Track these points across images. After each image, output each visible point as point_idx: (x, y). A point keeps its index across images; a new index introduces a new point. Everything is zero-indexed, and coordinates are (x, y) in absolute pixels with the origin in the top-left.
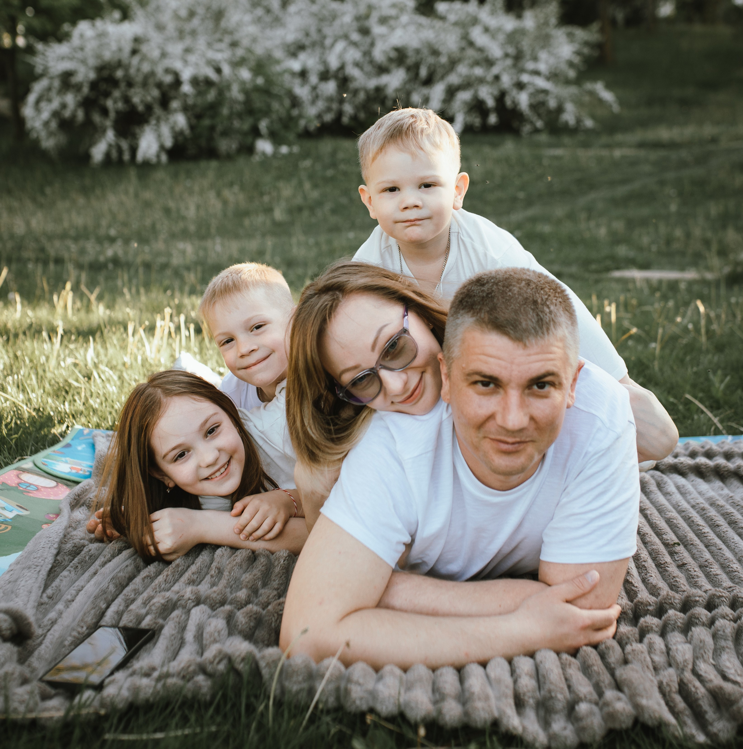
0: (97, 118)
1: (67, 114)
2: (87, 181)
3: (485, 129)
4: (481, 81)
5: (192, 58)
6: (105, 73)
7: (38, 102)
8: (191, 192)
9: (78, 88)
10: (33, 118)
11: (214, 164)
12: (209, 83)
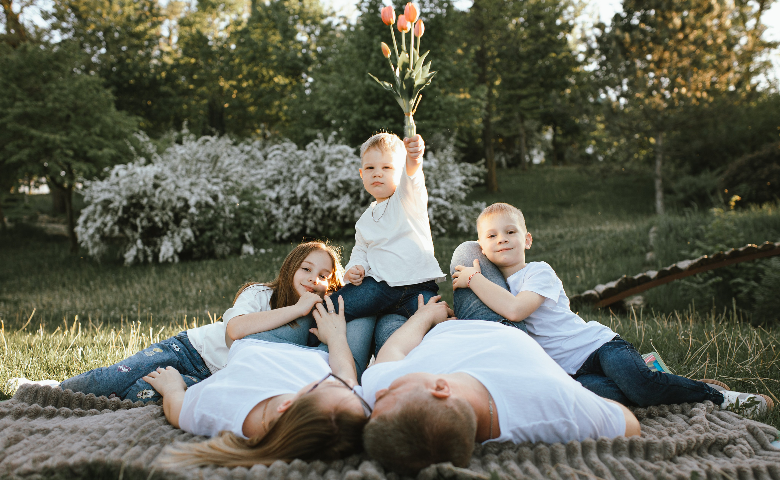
1: (107, 230)
2: (121, 276)
5: (196, 190)
6: (134, 201)
7: (85, 222)
8: (194, 281)
9: (114, 212)
10: (83, 234)
12: (208, 205)
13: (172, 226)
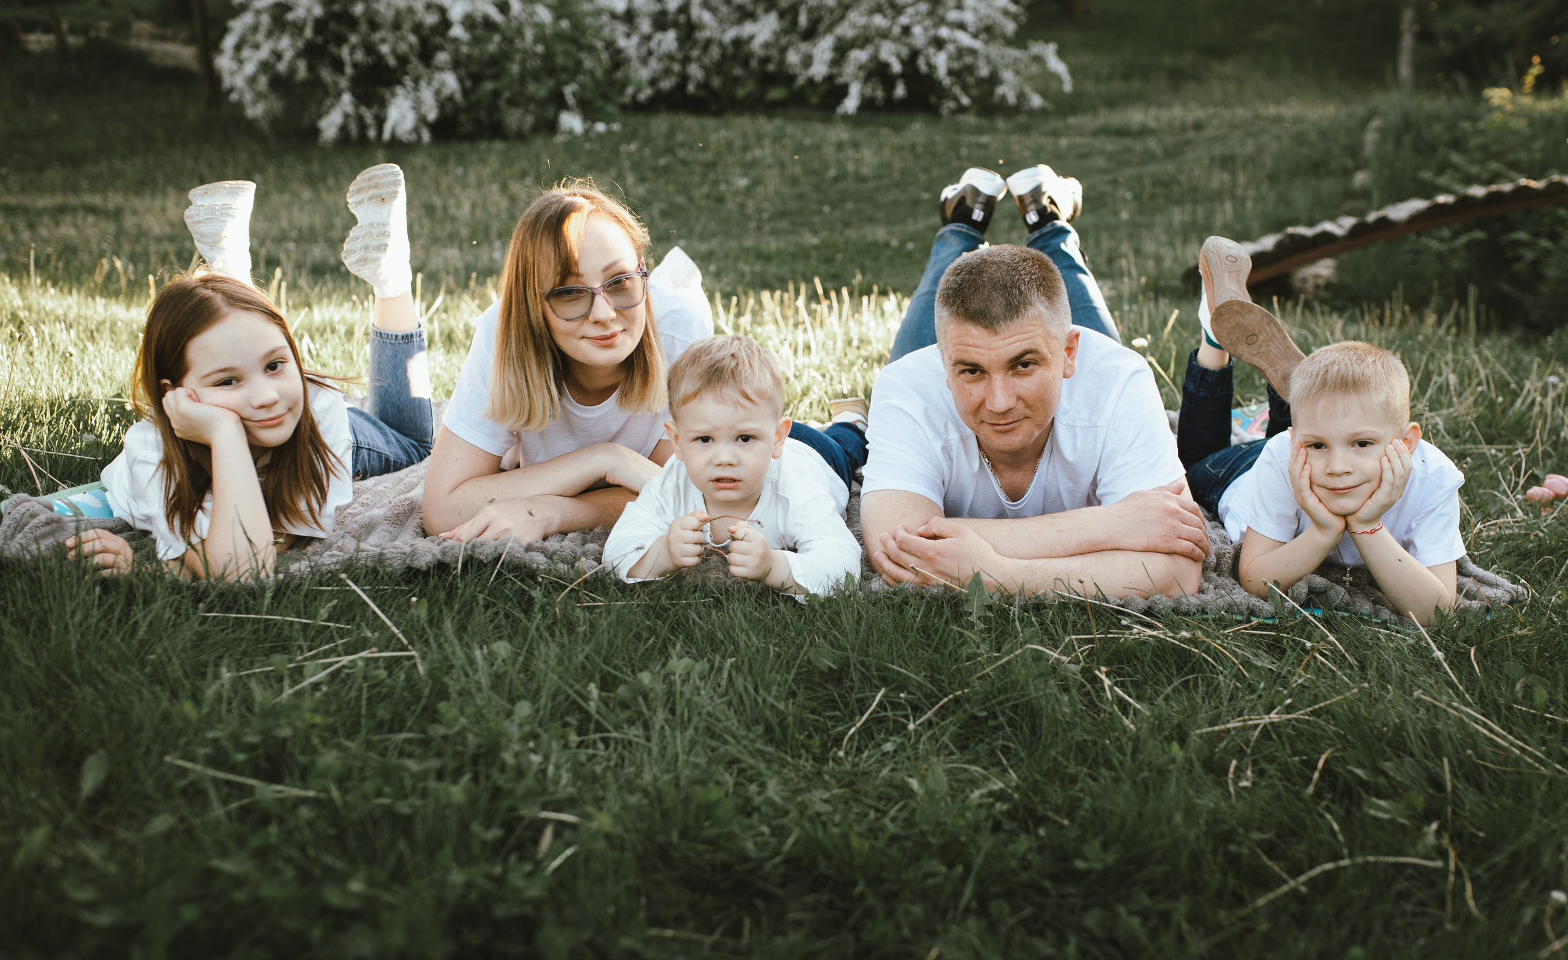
0: (326, 74)
1: (282, 67)
2: (315, 167)
3: (891, 105)
4: (885, 35)
6: (336, 8)
7: (238, 48)
8: (465, 186)
9: (297, 28)
10: (233, 73)
11: (499, 145)
12: (489, 24)
13: (415, 65)
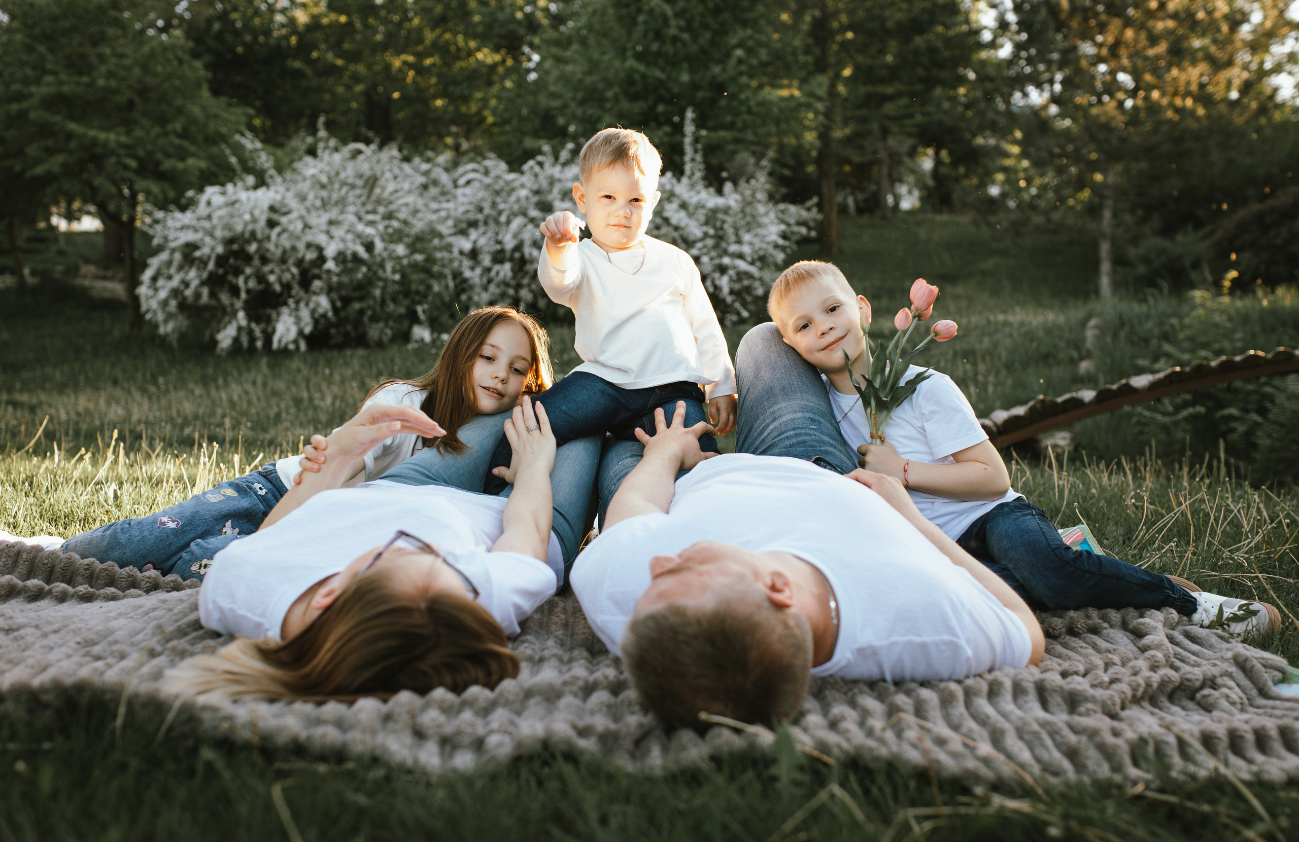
1: (190, 293)
2: (209, 370)
5: (338, 232)
6: (235, 247)
7: (154, 279)
8: (330, 381)
9: (204, 262)
10: (149, 298)
12: (356, 258)
13: (296, 290)
